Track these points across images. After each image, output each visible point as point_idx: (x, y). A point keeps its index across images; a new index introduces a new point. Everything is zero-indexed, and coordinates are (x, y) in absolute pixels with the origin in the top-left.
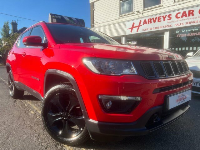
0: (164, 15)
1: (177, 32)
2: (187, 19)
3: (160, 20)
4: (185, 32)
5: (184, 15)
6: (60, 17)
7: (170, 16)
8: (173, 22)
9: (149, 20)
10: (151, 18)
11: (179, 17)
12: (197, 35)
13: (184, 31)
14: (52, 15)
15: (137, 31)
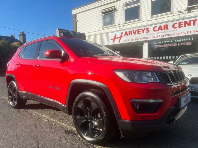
0: (143, 28)
1: (154, 43)
2: (163, 32)
3: (139, 32)
4: (161, 44)
5: (160, 28)
6: (66, 32)
7: (148, 29)
8: (151, 34)
9: (129, 32)
10: (132, 30)
11: (156, 31)
12: (172, 46)
13: (161, 42)
14: (59, 30)
15: (119, 42)
